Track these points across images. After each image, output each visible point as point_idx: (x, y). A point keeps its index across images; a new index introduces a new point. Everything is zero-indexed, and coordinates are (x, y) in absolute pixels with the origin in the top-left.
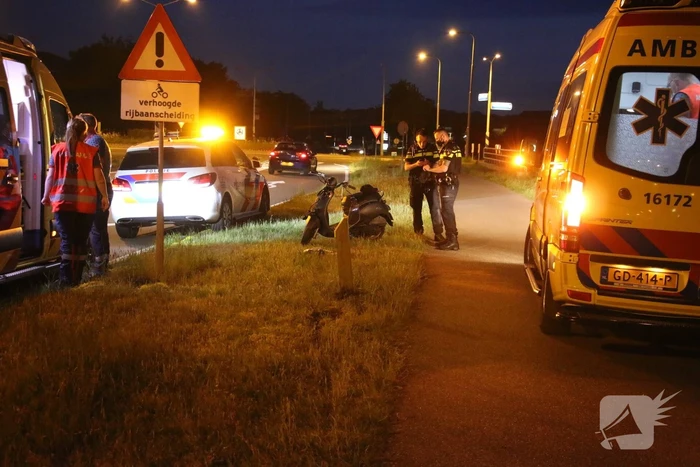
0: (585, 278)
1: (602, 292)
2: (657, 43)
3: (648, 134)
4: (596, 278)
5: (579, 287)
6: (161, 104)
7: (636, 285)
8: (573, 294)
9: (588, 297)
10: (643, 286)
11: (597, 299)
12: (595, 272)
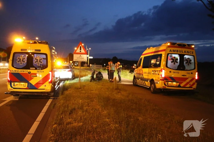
0: (165, 85)
1: (168, 86)
2: (173, 50)
3: (173, 63)
4: (166, 84)
5: (164, 86)
6: (80, 58)
7: (172, 85)
8: (163, 87)
9: (166, 87)
10: (173, 85)
11: (167, 87)
12: (166, 83)
